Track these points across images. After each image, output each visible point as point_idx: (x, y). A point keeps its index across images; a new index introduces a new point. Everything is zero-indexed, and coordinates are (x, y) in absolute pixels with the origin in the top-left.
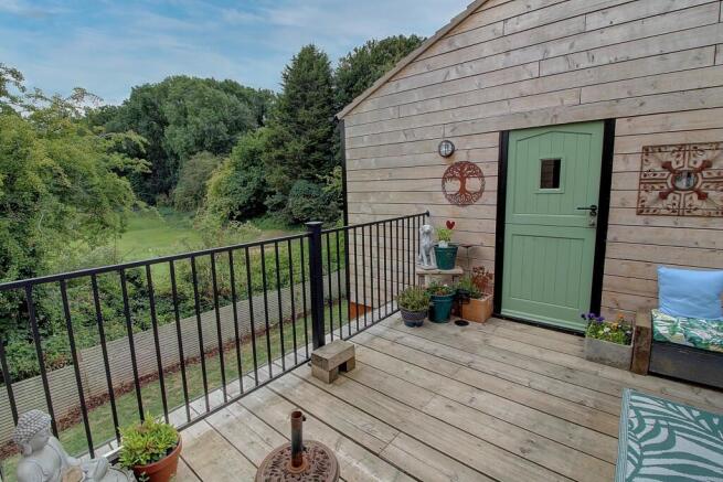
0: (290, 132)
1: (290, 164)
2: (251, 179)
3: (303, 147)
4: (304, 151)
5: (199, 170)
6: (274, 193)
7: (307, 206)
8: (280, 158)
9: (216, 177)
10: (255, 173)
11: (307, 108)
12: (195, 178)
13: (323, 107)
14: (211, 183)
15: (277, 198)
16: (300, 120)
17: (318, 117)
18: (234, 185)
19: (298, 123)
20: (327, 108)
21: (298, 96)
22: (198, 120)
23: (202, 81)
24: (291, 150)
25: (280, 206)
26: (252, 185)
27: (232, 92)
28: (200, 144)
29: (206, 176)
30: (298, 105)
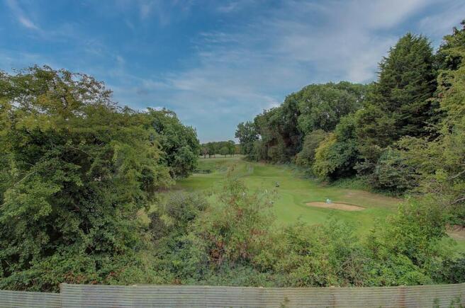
0: (382, 109)
1: (381, 136)
2: (347, 148)
3: (393, 121)
4: (395, 124)
5: (312, 142)
6: (363, 160)
7: (394, 174)
8: (371, 131)
9: (322, 146)
10: (350, 143)
11: (401, 87)
12: (309, 147)
13: (420, 83)
14: (318, 151)
15: (366, 165)
16: (392, 98)
17: (413, 93)
18: (334, 152)
19: (391, 101)
20: (424, 84)
21: (393, 78)
22: (317, 109)
23: (325, 85)
24: (380, 124)
25: (368, 171)
26: (347, 153)
27: (344, 89)
28: (317, 125)
29: (316, 146)
30: (392, 87)
